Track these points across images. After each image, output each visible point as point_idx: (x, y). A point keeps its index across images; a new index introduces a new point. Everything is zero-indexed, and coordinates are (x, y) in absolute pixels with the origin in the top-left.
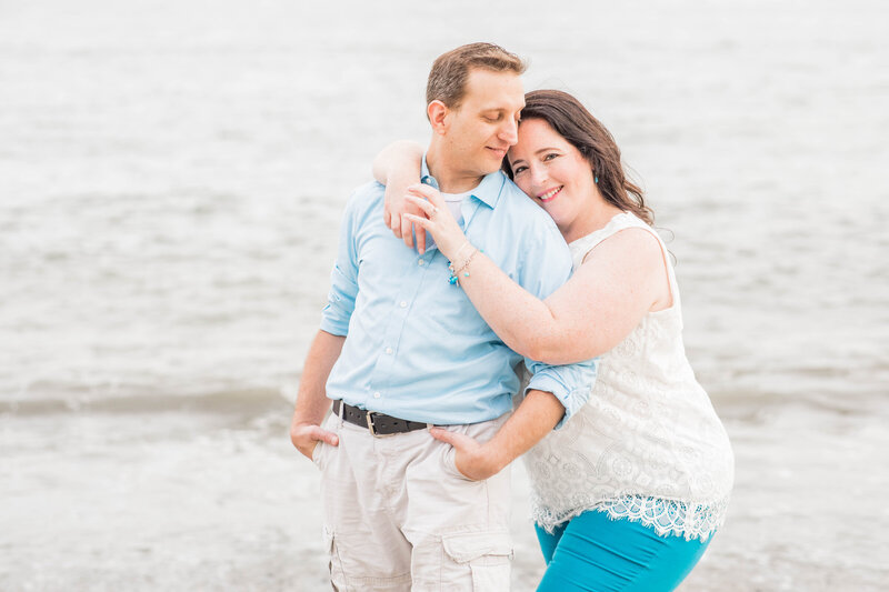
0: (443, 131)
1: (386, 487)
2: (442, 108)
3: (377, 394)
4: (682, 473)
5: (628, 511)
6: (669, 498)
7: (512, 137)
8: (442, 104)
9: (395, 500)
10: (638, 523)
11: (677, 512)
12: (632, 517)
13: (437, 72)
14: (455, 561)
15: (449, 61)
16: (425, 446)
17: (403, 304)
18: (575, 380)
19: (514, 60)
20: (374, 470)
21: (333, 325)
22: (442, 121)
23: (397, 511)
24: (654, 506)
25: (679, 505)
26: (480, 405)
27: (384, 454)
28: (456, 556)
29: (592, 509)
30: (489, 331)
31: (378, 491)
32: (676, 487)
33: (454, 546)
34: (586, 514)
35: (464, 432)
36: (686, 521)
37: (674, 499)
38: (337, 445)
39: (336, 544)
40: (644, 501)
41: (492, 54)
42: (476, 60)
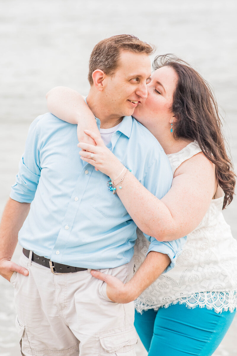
0: (102, 89)
1: (60, 304)
2: (102, 74)
3: (58, 252)
4: (226, 276)
5: (198, 301)
6: (219, 291)
7: (144, 94)
8: (102, 72)
9: (66, 312)
10: (205, 309)
11: (224, 297)
12: (202, 305)
13: (98, 52)
14: (108, 352)
15: (107, 45)
16: (86, 281)
17: (76, 199)
18: (178, 247)
19: (148, 46)
20: (53, 293)
21: (20, 197)
22: (101, 82)
23: (67, 318)
24: (212, 297)
25: (225, 293)
26: (119, 257)
27: (60, 285)
28: (109, 349)
29: (175, 303)
30: (127, 214)
31: (55, 305)
32: (224, 285)
33: (107, 343)
34: (172, 306)
35: (110, 273)
36: (229, 301)
37: (221, 291)
38: (28, 275)
39: (27, 332)
40: (206, 294)
41: (135, 42)
42: (124, 45)
